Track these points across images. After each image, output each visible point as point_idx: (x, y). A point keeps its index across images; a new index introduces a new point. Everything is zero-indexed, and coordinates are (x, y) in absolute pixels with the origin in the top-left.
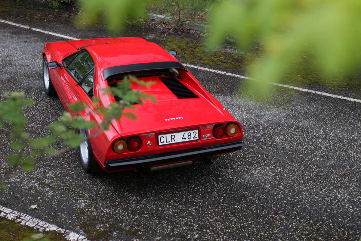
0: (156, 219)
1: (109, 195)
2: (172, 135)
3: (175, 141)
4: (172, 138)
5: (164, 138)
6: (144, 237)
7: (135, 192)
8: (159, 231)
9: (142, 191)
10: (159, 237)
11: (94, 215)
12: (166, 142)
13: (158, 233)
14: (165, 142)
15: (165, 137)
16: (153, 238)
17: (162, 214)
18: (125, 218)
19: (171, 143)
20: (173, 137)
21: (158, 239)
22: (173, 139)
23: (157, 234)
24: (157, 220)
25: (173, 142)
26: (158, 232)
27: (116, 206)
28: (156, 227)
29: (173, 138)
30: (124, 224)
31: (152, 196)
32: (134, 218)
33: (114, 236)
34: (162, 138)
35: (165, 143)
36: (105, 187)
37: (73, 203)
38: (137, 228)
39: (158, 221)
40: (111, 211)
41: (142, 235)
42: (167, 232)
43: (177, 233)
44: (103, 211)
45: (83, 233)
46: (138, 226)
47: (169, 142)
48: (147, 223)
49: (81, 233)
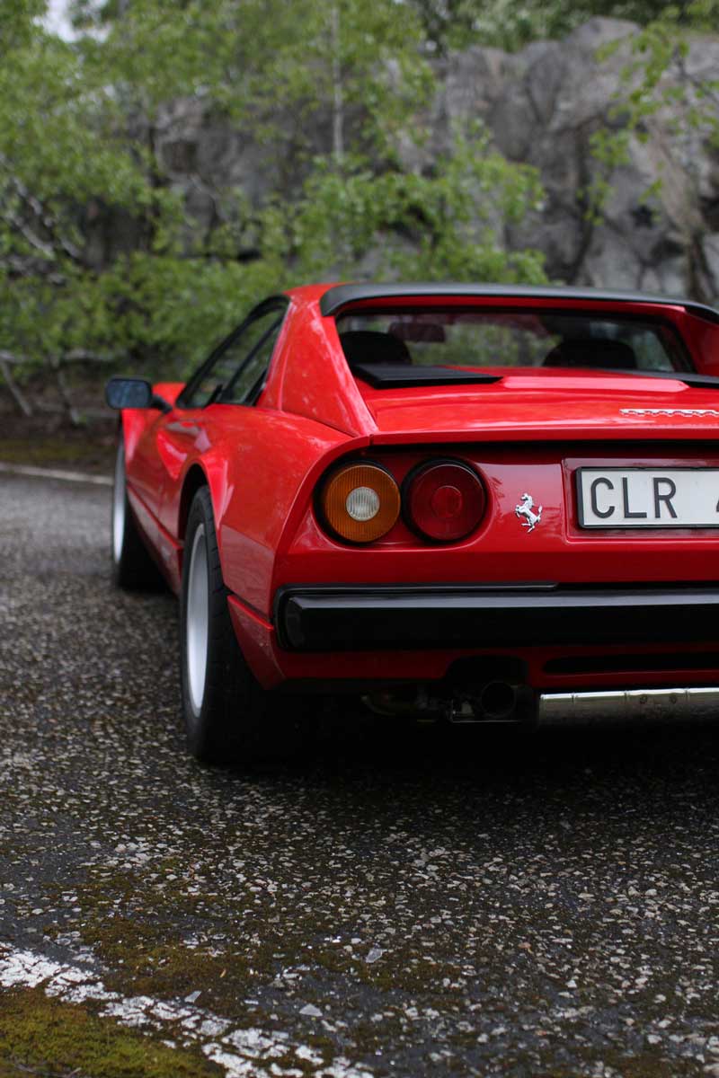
0: (559, 934)
1: (299, 834)
2: (657, 481)
3: (674, 515)
4: (658, 498)
5: (611, 486)
6: (473, 1002)
7: (448, 834)
8: (579, 983)
9: (489, 830)
10: (577, 1008)
11: (189, 898)
12: (628, 515)
13: (571, 990)
14: (619, 511)
15: (618, 486)
16: (534, 1011)
17: (599, 917)
18: (367, 917)
19: (651, 520)
20: (664, 489)
21: (567, 1015)
22: (662, 504)
23: (567, 994)
24: (567, 936)
25: (666, 519)
26: (572, 984)
27: (325, 871)
28: (560, 965)
29: (667, 499)
30: (355, 941)
31: (540, 849)
32: (426, 920)
33: (282, 985)
34: (601, 488)
35: (617, 519)
36: (286, 810)
37: (89, 851)
38: (434, 963)
39: (570, 940)
40: (290, 890)
41: (465, 991)
42: (631, 987)
43: (693, 999)
44: (248, 884)
45: (91, 960)
46: (441, 952)
47: (643, 515)
48: (500, 948)
49: (81, 958)
